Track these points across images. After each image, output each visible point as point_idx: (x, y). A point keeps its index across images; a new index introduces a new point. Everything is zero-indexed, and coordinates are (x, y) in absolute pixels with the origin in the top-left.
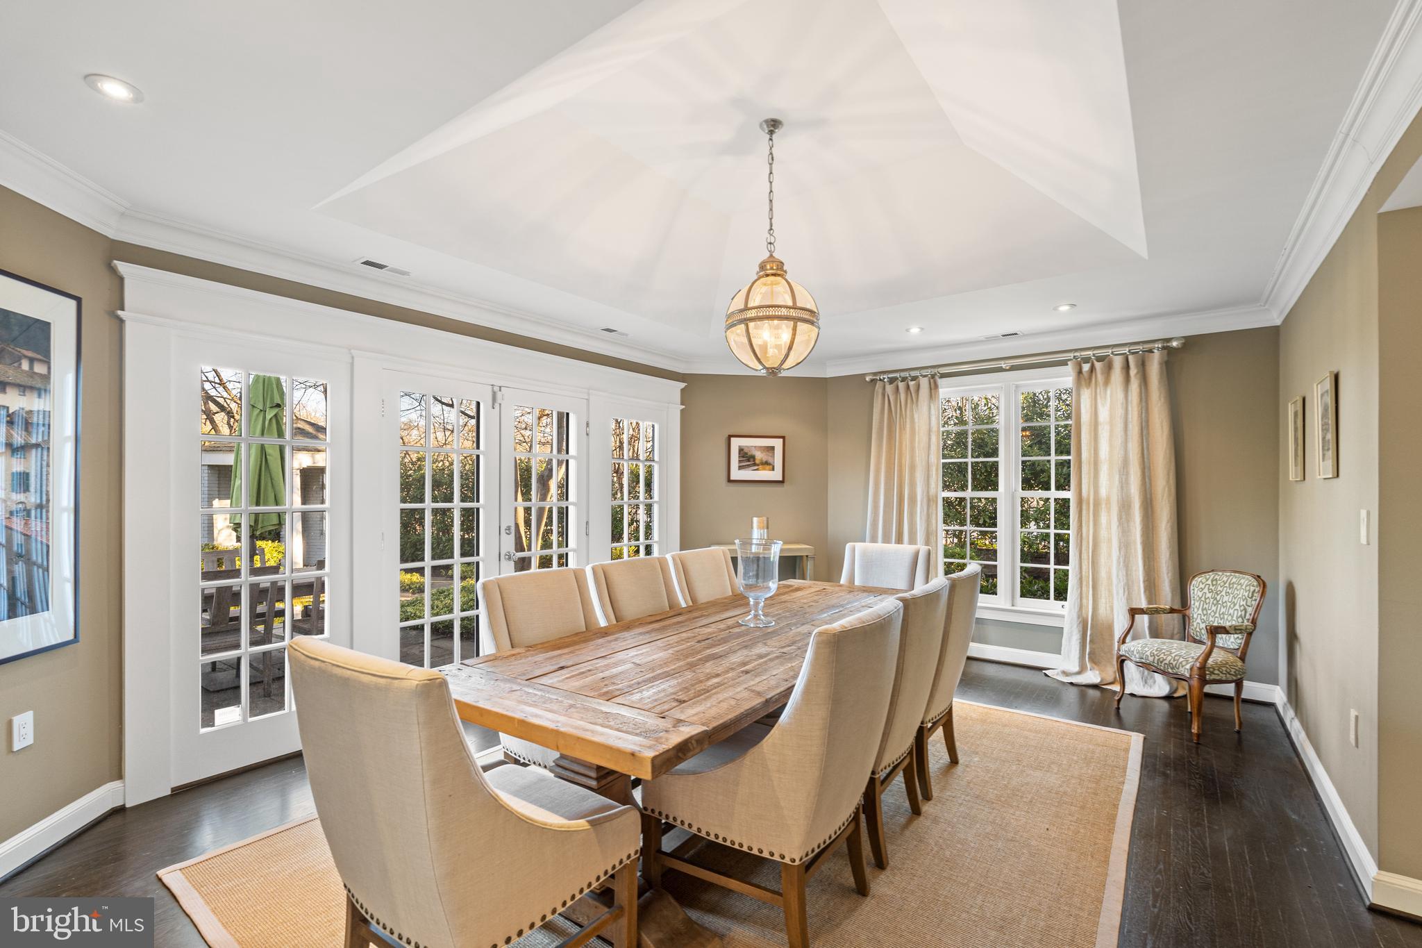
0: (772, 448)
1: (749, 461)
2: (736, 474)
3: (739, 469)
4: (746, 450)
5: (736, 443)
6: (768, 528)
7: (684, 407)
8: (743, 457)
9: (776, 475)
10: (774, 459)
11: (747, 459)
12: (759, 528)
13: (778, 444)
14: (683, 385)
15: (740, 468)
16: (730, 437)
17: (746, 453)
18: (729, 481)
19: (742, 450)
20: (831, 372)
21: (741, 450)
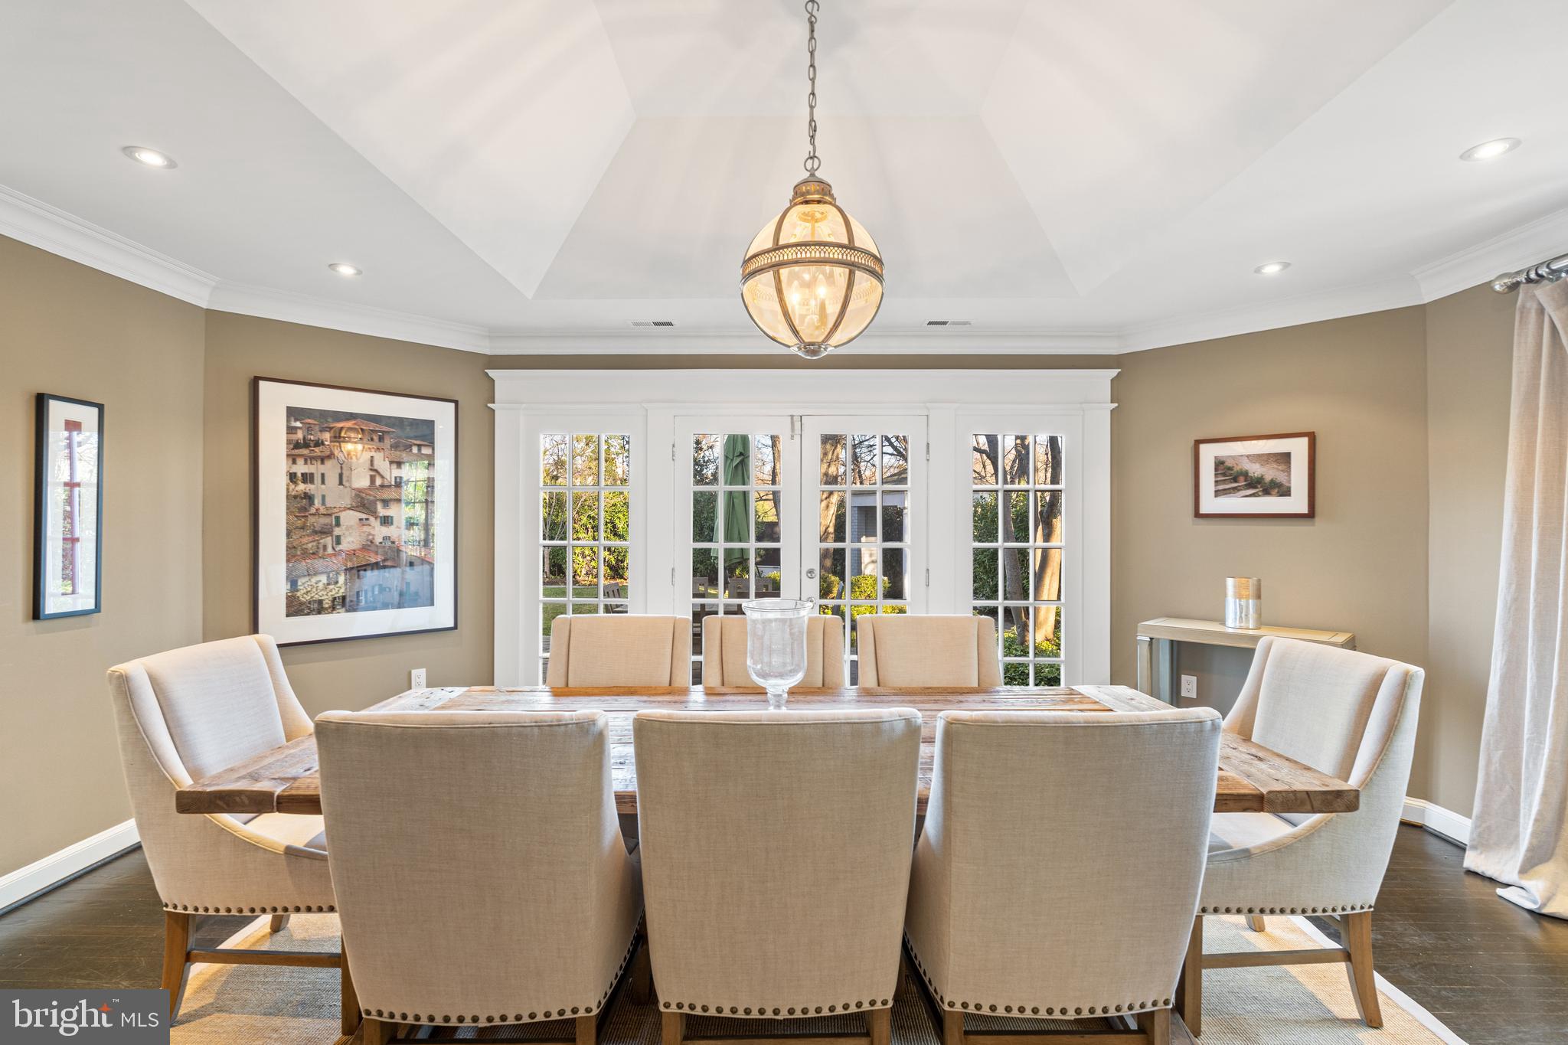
0: (1285, 458)
1: (1236, 481)
2: (1210, 503)
3: (1216, 496)
4: (1229, 463)
5: (1209, 454)
6: (1258, 596)
7: (1116, 405)
8: (1224, 475)
9: (1297, 502)
10: (1289, 475)
11: (1230, 477)
12: (1239, 596)
13: (1298, 448)
14: (1114, 372)
15: (1217, 493)
16: (1198, 442)
17: (1230, 469)
18: (1197, 514)
19: (1223, 463)
20: (1430, 291)
21: (1219, 464)
